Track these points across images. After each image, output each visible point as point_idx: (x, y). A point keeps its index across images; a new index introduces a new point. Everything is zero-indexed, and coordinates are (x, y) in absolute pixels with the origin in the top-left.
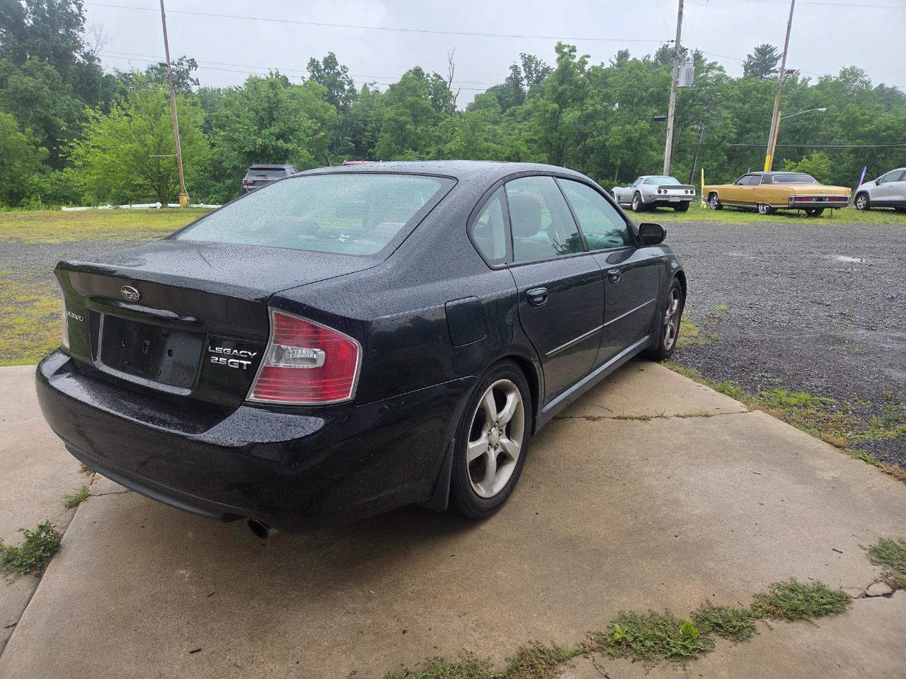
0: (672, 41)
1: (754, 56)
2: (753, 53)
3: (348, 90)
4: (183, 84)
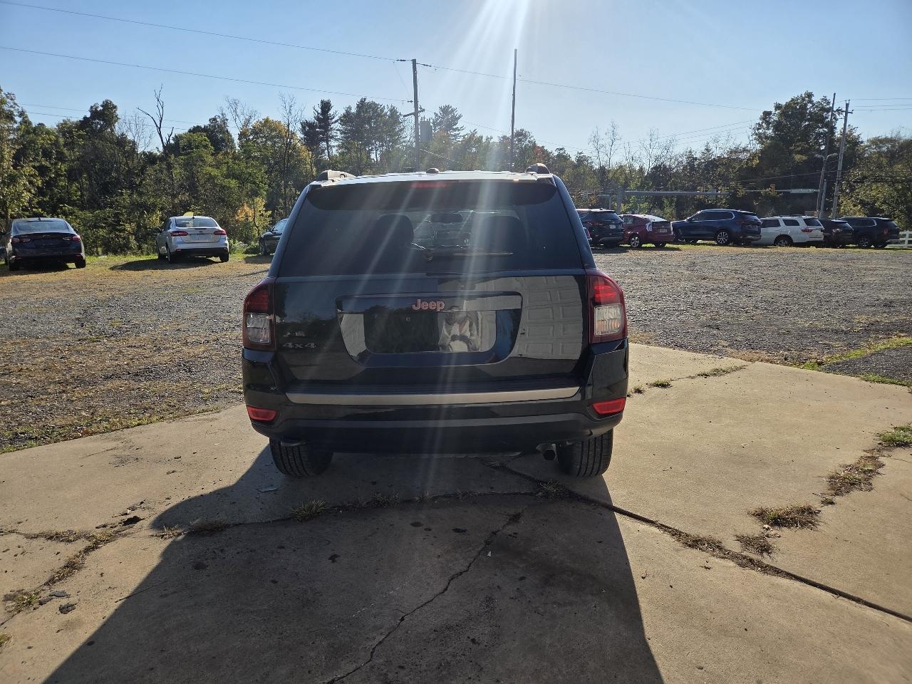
0: (411, 102)
1: (439, 115)
2: (438, 111)
3: (20, 122)
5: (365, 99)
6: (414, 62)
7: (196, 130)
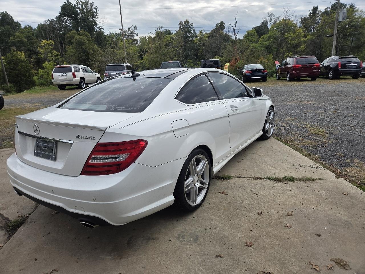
4: (132, 36)
7: (256, 28)
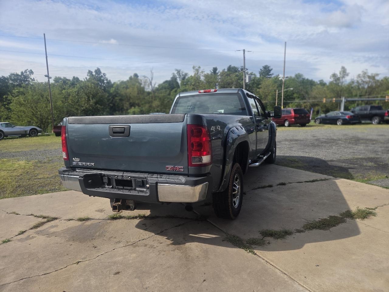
1: (262, 69)
3: (106, 83)
4: (27, 80)
5: (231, 66)
6: (244, 51)
7: (166, 82)
